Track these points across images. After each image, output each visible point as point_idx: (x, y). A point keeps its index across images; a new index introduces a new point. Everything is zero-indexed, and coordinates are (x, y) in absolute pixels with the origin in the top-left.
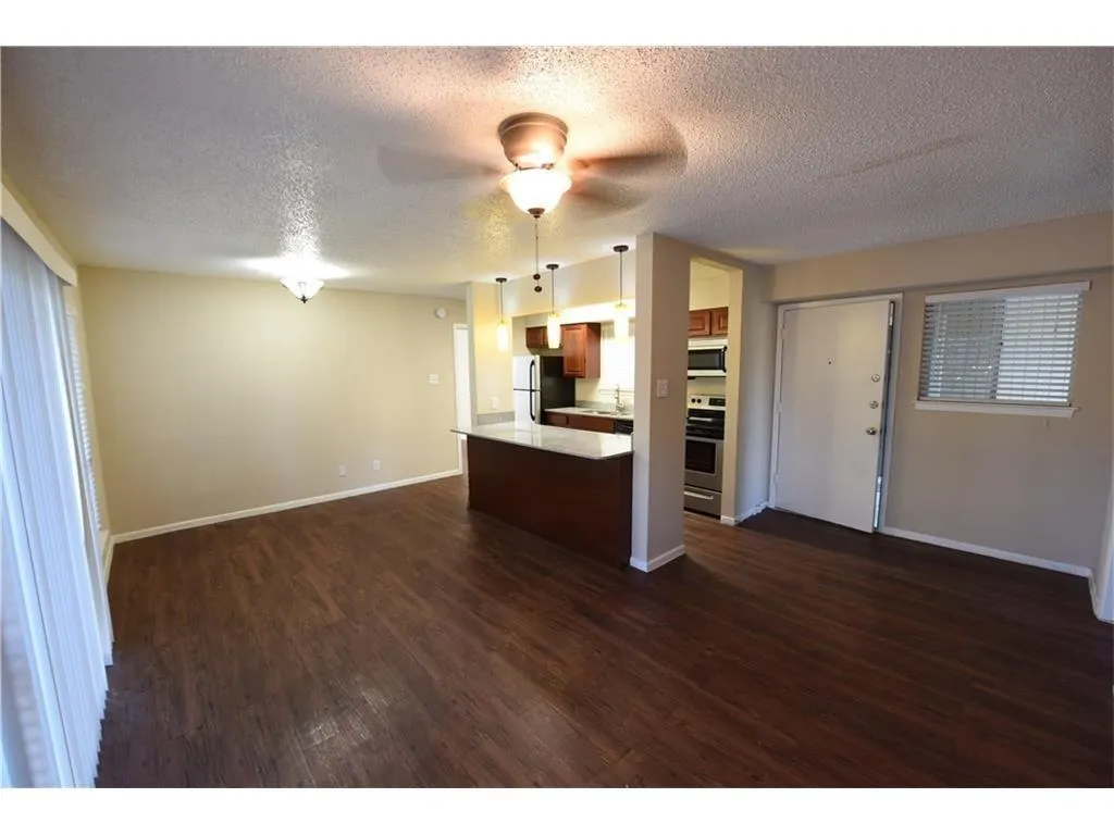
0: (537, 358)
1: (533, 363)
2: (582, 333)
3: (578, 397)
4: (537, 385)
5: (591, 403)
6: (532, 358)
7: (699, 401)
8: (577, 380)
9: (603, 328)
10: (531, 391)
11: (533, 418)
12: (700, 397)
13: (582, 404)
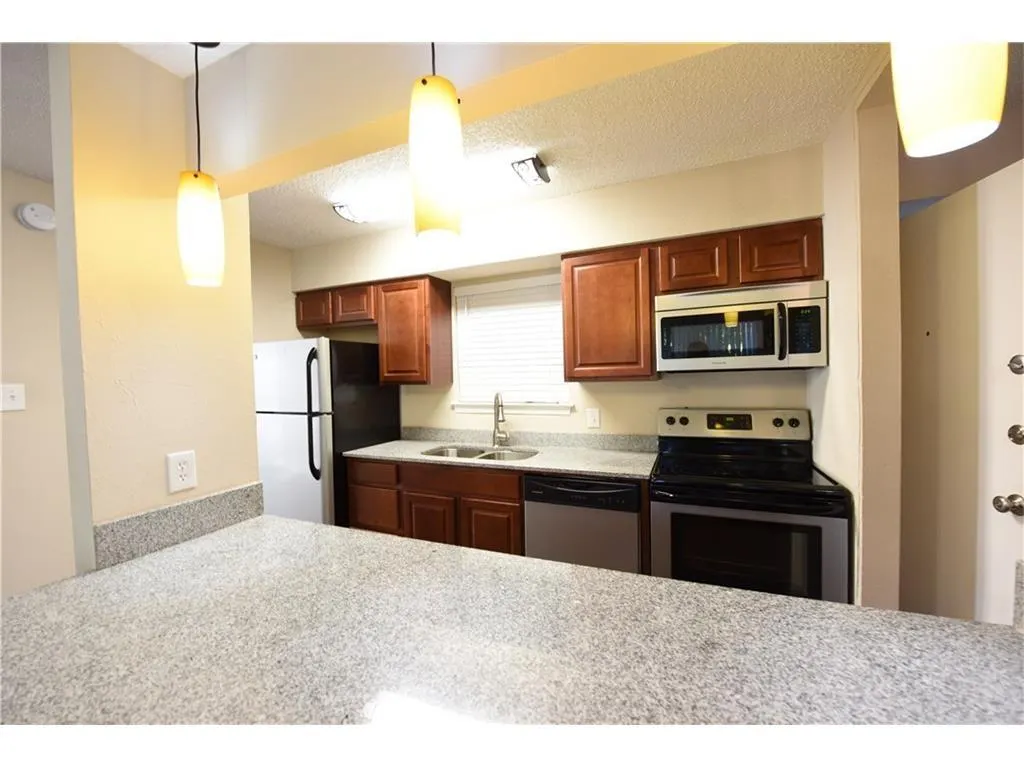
0: (323, 344)
1: (313, 355)
2: (421, 295)
3: (407, 418)
4: (323, 400)
5: (437, 431)
6: (312, 343)
7: (684, 421)
8: (403, 388)
9: (456, 292)
10: (311, 414)
11: (316, 474)
12: (685, 414)
13: (416, 434)
